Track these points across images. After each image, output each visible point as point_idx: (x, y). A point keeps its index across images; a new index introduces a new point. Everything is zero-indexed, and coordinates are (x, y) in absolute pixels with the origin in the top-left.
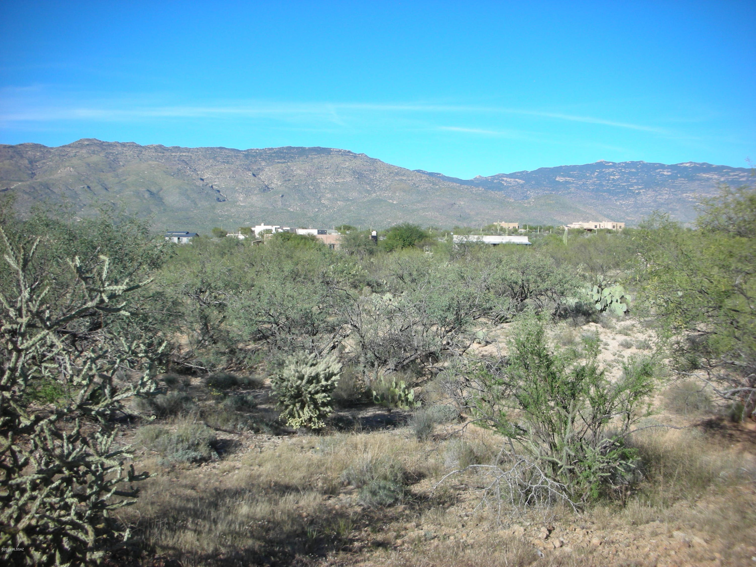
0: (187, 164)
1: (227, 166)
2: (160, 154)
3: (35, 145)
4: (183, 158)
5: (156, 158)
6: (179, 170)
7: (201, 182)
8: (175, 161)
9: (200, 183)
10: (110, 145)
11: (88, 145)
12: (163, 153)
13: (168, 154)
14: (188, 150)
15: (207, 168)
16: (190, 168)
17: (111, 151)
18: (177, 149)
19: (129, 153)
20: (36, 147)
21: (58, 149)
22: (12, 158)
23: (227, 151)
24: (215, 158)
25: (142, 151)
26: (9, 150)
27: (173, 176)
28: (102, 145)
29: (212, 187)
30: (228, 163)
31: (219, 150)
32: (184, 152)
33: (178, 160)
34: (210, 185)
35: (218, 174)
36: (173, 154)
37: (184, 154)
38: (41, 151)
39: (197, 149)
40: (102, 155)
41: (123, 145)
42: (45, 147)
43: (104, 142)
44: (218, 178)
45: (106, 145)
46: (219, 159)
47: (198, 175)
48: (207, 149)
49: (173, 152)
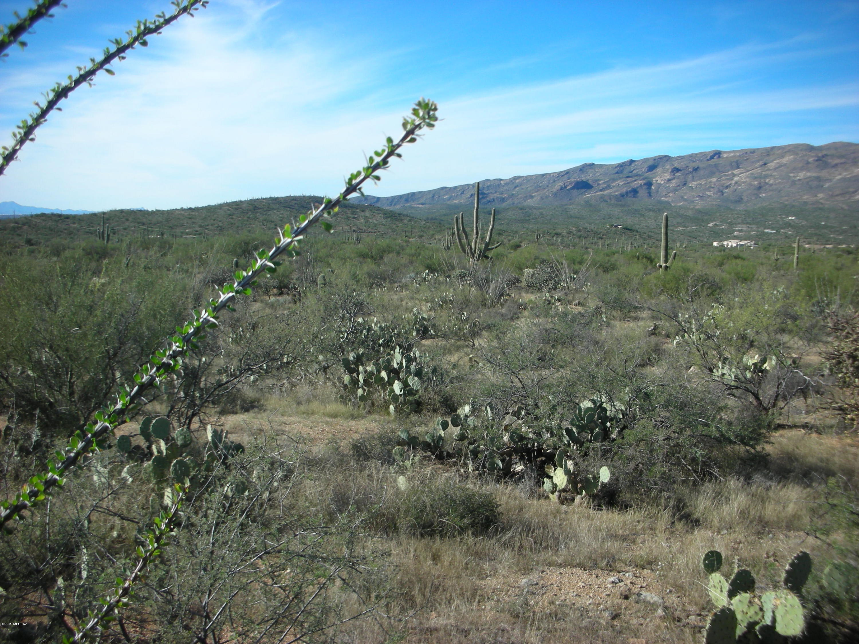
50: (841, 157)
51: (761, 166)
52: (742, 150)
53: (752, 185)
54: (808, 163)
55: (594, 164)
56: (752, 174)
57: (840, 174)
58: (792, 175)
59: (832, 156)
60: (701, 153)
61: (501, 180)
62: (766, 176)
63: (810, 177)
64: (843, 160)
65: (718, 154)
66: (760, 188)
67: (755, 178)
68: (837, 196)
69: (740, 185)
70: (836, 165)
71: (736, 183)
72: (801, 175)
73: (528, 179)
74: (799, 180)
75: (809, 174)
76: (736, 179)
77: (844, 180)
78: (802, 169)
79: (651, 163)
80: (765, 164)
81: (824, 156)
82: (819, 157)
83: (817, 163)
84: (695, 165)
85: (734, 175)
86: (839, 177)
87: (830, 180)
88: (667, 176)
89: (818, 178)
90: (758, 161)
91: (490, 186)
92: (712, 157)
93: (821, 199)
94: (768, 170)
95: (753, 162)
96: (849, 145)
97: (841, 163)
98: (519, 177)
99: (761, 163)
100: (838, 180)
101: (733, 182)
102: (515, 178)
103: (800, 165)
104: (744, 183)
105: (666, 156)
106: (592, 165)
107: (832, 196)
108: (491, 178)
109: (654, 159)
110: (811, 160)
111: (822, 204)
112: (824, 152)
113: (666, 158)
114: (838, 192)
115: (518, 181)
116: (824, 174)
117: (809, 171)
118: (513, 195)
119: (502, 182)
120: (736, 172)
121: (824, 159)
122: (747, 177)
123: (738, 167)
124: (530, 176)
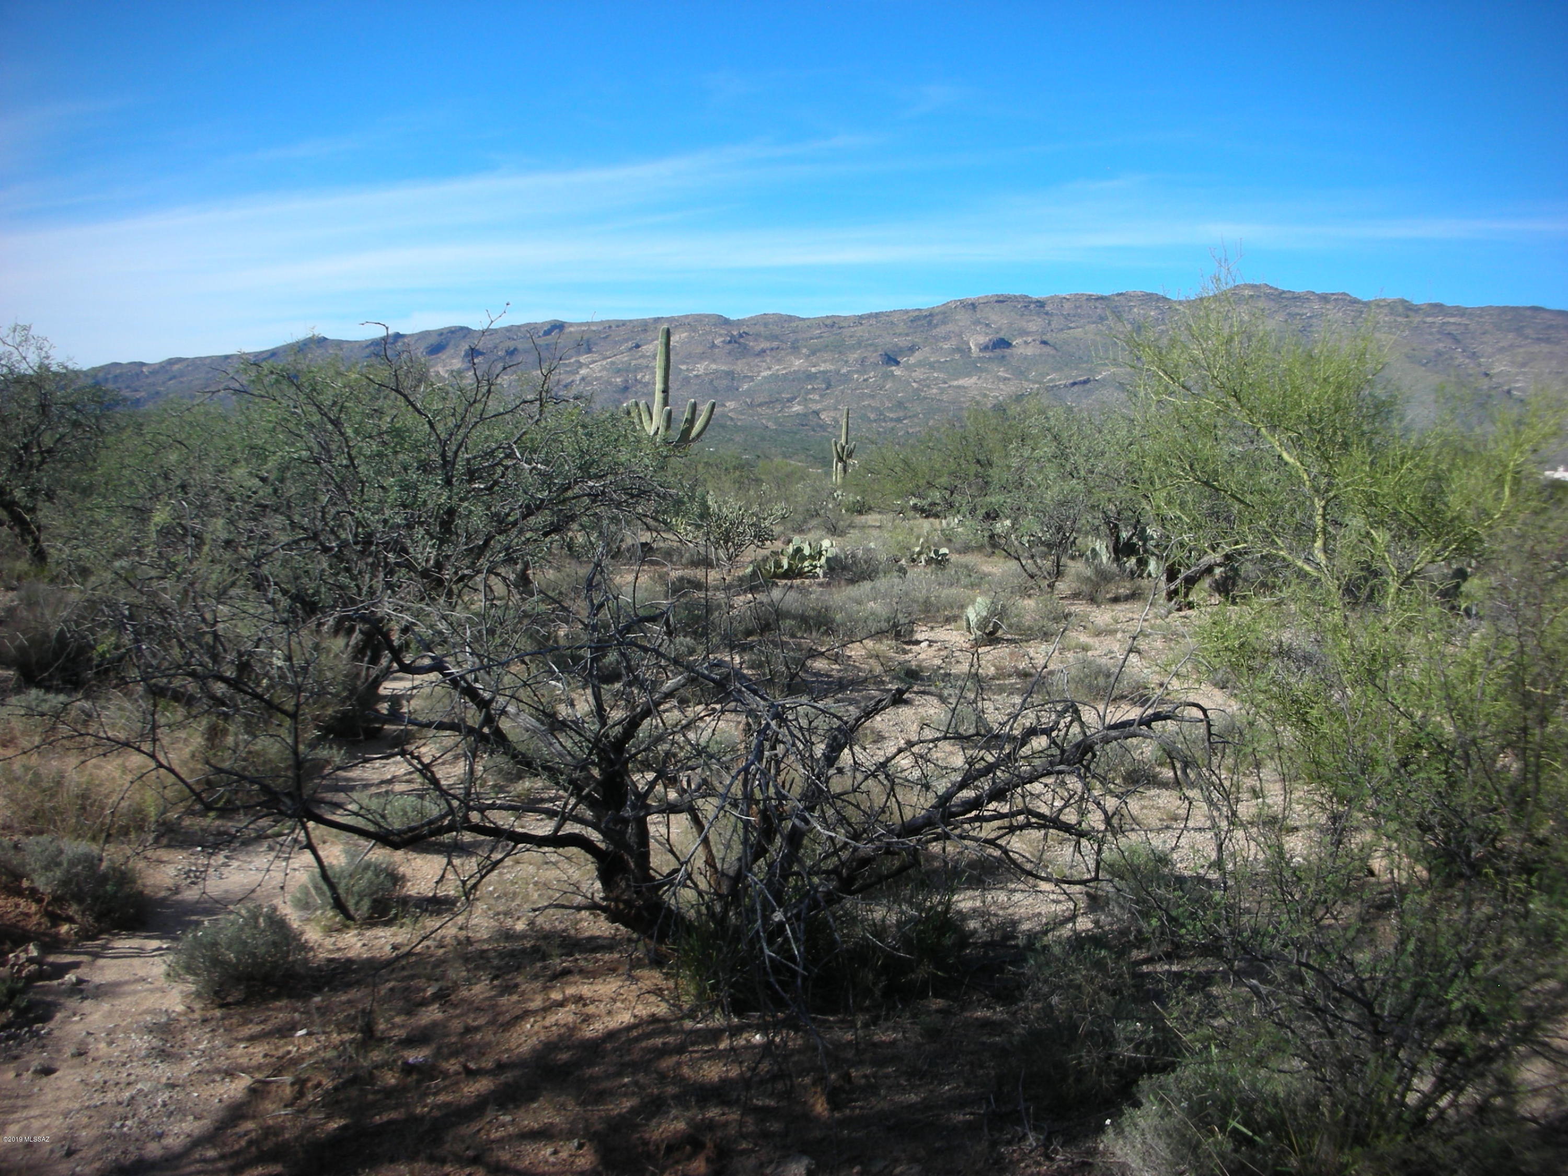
0: (1457, 341)
1: (1545, 348)
2: (1399, 319)
3: (1148, 294)
4: (1451, 329)
5: (1390, 328)
6: (1439, 354)
7: (1486, 380)
8: (1431, 334)
9: (1484, 384)
10: (1296, 298)
11: (1251, 296)
12: (1407, 317)
13: (1416, 319)
14: (1460, 311)
15: (1502, 350)
16: (1464, 351)
17: (1297, 310)
18: (1438, 308)
19: (1334, 314)
20: (1149, 299)
21: (1190, 304)
22: (1102, 319)
23: (1547, 316)
24: (1519, 331)
25: (1361, 312)
26: (1097, 304)
27: (1424, 365)
28: (1280, 298)
29: (1509, 392)
30: (1548, 340)
31: (1528, 313)
32: (1453, 316)
33: (1439, 332)
34: (1506, 388)
35: (1524, 365)
36: (1429, 320)
37: (1452, 320)
38: (1158, 308)
39: (1482, 309)
40: (1280, 317)
41: (1324, 298)
42: (1165, 299)
43: (1284, 292)
44: (1524, 373)
45: (1288, 299)
46: (1528, 331)
47: (1480, 365)
48: (1504, 310)
49: (1428, 316)
50: (775, 337)
51: (631, 349)
52: (602, 322)
53: (610, 384)
54: (714, 346)
55: (325, 339)
56: (613, 363)
57: (770, 369)
58: (684, 367)
59: (757, 336)
60: (529, 324)
61: (142, 364)
62: (638, 368)
63: (716, 371)
64: (775, 344)
65: (558, 327)
66: (626, 388)
67: (618, 371)
68: (760, 405)
69: (591, 384)
70: (764, 351)
71: (583, 379)
72: (701, 368)
73: (196, 364)
74: (697, 376)
75: (714, 366)
76: (583, 372)
77: (775, 377)
78: (702, 357)
79: (433, 340)
80: (638, 346)
81: (741, 336)
82: (732, 336)
83: (729, 347)
84: (511, 345)
85: (580, 365)
86: (766, 373)
87: (752, 379)
88: (457, 364)
89: (730, 375)
90: (627, 340)
91: (121, 375)
92: (547, 333)
93: (731, 411)
94: (643, 356)
95: (616, 342)
96: (791, 319)
97: (772, 349)
98: (179, 360)
99: (630, 344)
100: (764, 378)
101: (578, 377)
102: (172, 362)
103: (699, 350)
104: (597, 379)
105: (462, 329)
106: (322, 341)
107: (751, 406)
108: (124, 361)
109: (440, 333)
110: (718, 341)
111: (732, 419)
112: (745, 329)
113: (463, 332)
114: (761, 400)
115: (176, 367)
116: (740, 367)
117: (714, 361)
118: (158, 393)
119: (145, 369)
120: (583, 359)
121: (742, 340)
122: (604, 368)
123: (589, 351)
124: (200, 359)
